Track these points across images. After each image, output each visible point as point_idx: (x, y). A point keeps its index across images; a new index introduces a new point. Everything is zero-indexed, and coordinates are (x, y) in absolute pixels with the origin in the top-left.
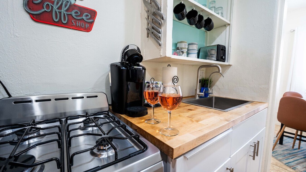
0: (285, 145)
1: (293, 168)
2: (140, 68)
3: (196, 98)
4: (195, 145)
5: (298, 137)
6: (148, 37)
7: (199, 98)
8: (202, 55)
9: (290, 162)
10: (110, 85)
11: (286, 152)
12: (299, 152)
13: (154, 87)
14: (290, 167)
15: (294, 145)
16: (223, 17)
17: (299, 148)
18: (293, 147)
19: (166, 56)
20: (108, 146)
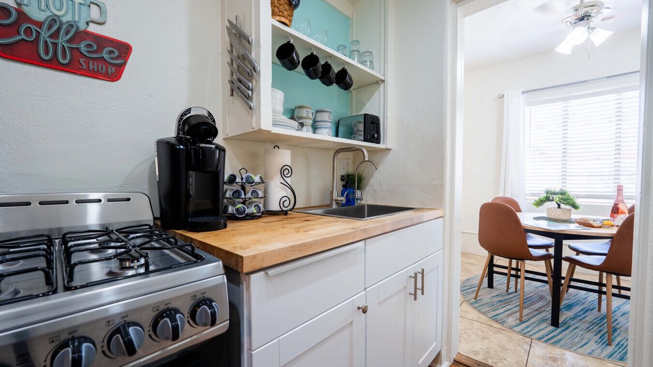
0: (496, 288)
1: (500, 323)
2: (212, 148)
3: (332, 207)
4: (286, 257)
5: (513, 272)
6: (232, 95)
7: (338, 207)
8: (344, 131)
9: (499, 314)
10: (158, 180)
11: (496, 299)
12: (515, 296)
13: (245, 183)
14: (497, 321)
15: (508, 288)
16: (373, 68)
17: (516, 291)
18: (507, 291)
19: (260, 129)
20: (138, 261)
